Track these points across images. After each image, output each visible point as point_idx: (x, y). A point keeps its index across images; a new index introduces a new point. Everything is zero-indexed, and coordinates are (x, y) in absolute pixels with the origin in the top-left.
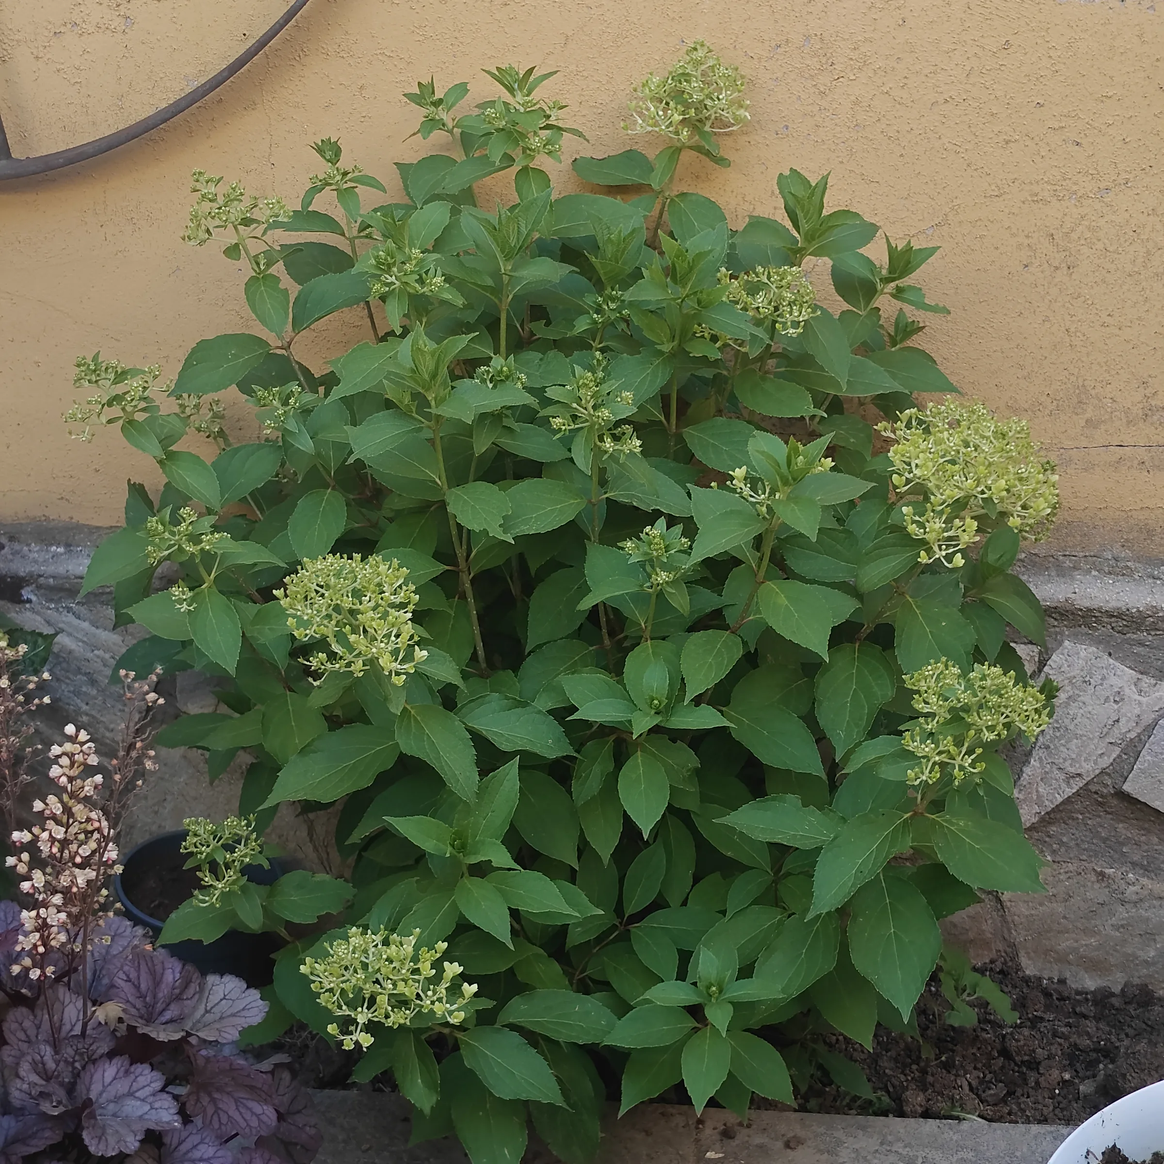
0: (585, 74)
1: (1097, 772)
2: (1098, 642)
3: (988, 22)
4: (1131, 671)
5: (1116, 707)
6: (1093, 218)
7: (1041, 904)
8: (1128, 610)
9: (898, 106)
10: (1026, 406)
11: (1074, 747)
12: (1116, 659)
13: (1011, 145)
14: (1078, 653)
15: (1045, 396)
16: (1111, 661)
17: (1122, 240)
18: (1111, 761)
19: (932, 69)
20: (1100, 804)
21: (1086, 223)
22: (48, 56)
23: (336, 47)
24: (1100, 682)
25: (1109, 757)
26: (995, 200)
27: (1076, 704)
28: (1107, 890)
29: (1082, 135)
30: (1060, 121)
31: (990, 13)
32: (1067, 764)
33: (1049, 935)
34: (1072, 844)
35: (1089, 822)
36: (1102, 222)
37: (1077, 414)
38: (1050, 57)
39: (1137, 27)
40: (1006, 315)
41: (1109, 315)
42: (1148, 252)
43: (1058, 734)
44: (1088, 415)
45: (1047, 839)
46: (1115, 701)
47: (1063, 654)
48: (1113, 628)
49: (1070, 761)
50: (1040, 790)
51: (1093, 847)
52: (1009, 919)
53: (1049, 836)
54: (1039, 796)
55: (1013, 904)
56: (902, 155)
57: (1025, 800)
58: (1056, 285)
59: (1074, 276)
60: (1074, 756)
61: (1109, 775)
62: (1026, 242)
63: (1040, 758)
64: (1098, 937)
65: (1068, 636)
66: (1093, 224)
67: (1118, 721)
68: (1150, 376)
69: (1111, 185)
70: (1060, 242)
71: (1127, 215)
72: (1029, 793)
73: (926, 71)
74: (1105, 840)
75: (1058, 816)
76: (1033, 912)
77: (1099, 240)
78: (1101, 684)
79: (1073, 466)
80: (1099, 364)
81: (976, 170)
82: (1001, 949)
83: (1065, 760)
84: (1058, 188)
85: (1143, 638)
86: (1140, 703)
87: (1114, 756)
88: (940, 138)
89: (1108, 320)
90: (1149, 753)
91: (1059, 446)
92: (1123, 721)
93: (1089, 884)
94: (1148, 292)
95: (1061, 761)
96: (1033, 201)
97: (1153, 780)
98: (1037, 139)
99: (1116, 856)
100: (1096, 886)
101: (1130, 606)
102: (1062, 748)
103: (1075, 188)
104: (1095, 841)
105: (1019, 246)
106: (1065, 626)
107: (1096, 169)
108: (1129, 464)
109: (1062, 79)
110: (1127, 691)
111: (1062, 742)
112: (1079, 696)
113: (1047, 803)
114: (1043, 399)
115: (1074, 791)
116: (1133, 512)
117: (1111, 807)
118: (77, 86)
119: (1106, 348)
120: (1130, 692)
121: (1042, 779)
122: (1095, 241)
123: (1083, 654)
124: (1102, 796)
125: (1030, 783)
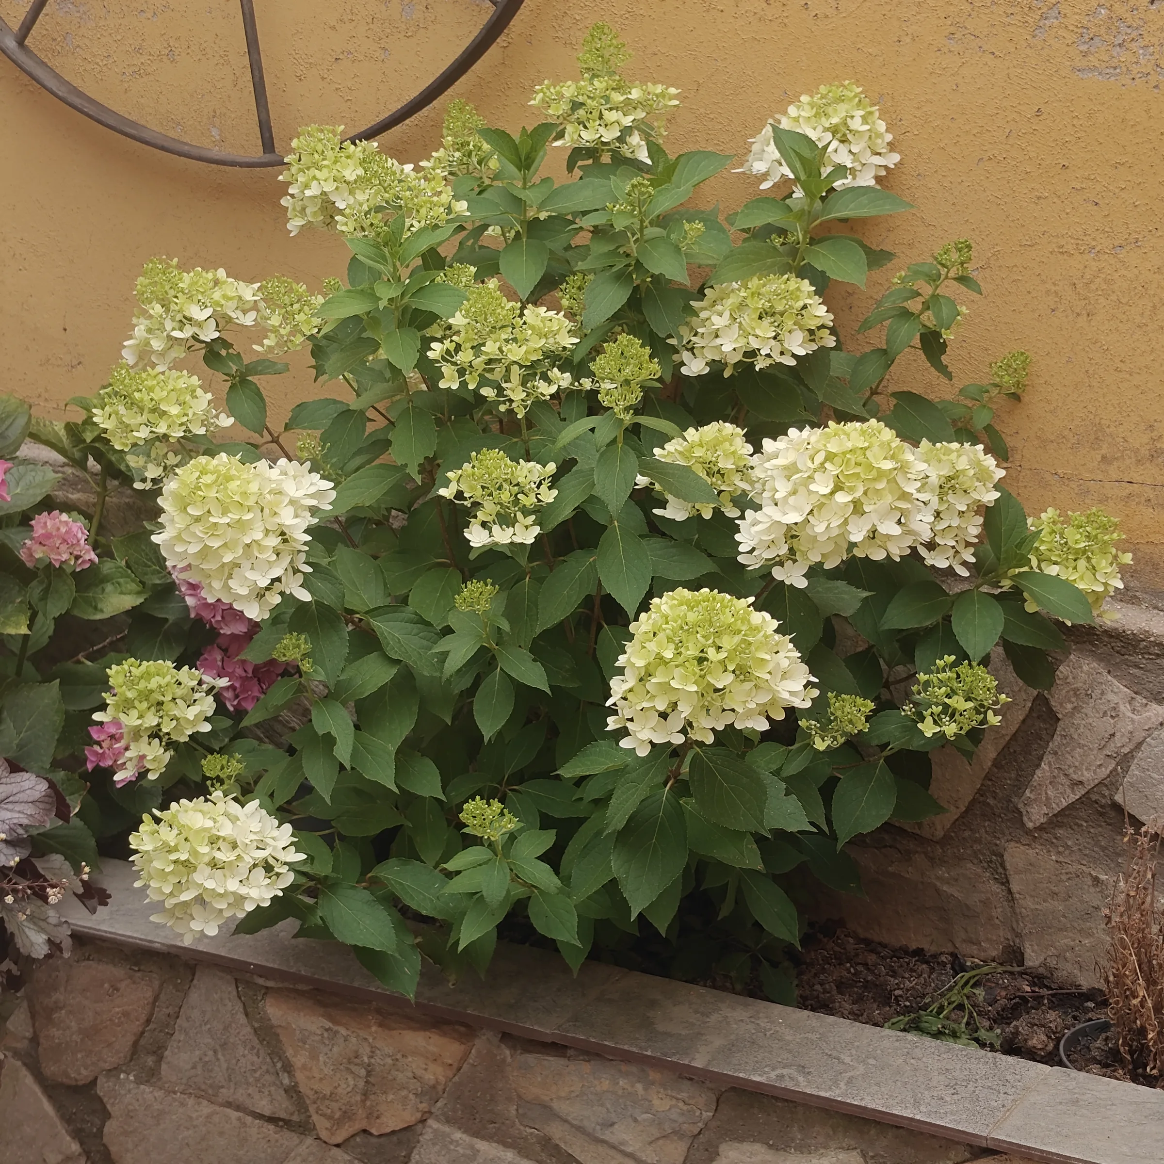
0: (712, 116)
1: (1096, 782)
2: (1100, 659)
3: (1025, 91)
4: (1126, 690)
5: (1112, 721)
6: (1109, 272)
7: (1045, 901)
8: (1124, 632)
9: (952, 160)
10: (1052, 438)
11: (1077, 756)
12: (1115, 677)
13: (1042, 201)
14: (1081, 667)
15: (1068, 431)
16: (1109, 677)
17: (1133, 293)
18: (1108, 772)
19: (979, 129)
20: (1101, 814)
21: (1103, 276)
22: (331, 77)
23: (530, 82)
24: (1099, 696)
25: (1106, 769)
26: (1029, 249)
27: (1079, 715)
28: (1100, 895)
29: (1100, 196)
30: (1082, 182)
31: (1026, 83)
32: (1071, 771)
33: (1050, 931)
34: (1075, 848)
35: (1092, 830)
36: (1116, 275)
37: (1094, 449)
38: (1074, 125)
39: (1145, 104)
40: (1036, 353)
41: (1121, 361)
42: (1154, 307)
43: (1065, 742)
44: (1103, 452)
45: (1054, 841)
46: (1112, 716)
47: (1069, 666)
48: (1112, 648)
49: (1073, 769)
50: (1049, 792)
51: (1093, 854)
52: (1018, 911)
53: (1056, 838)
54: (1048, 798)
55: (1021, 897)
56: (953, 204)
57: (1035, 800)
58: (1078, 330)
59: (1093, 323)
60: (1077, 764)
61: (1106, 786)
62: (1053, 288)
63: (1049, 763)
64: (1092, 940)
65: (1074, 650)
66: (1109, 277)
67: (1113, 735)
68: (1156, 421)
69: (1124, 243)
70: (1081, 291)
71: (1136, 271)
72: (1039, 794)
73: (975, 131)
74: (1104, 849)
75: (1065, 821)
76: (1037, 907)
77: (1113, 292)
78: (1101, 699)
79: (1090, 497)
80: (1113, 405)
81: (1013, 221)
82: (1009, 937)
83: (1070, 766)
84: (1080, 242)
85: (1138, 660)
86: (1133, 721)
87: (1110, 768)
88: (984, 191)
89: (1120, 365)
90: (1137, 768)
91: (1079, 477)
92: (1118, 735)
93: (1086, 887)
94: (1154, 343)
95: (1067, 767)
96: (1060, 252)
97: (1140, 794)
98: (1063, 197)
99: (1112, 865)
100: (1092, 890)
101: (1126, 628)
102: (1067, 756)
103: (1094, 243)
104: (1095, 849)
105: (1048, 292)
106: (1073, 641)
107: (1111, 228)
108: (1137, 500)
109: (1083, 145)
110: (1122, 707)
111: (1068, 749)
112: (1083, 708)
113: (1054, 805)
114: (1066, 433)
115: (1077, 797)
116: (1140, 545)
117: (1109, 818)
118: (349, 103)
119: (1119, 391)
120: (1125, 709)
121: (1051, 783)
122: (1110, 292)
123: (1085, 668)
124: (1102, 807)
125: (1040, 785)
